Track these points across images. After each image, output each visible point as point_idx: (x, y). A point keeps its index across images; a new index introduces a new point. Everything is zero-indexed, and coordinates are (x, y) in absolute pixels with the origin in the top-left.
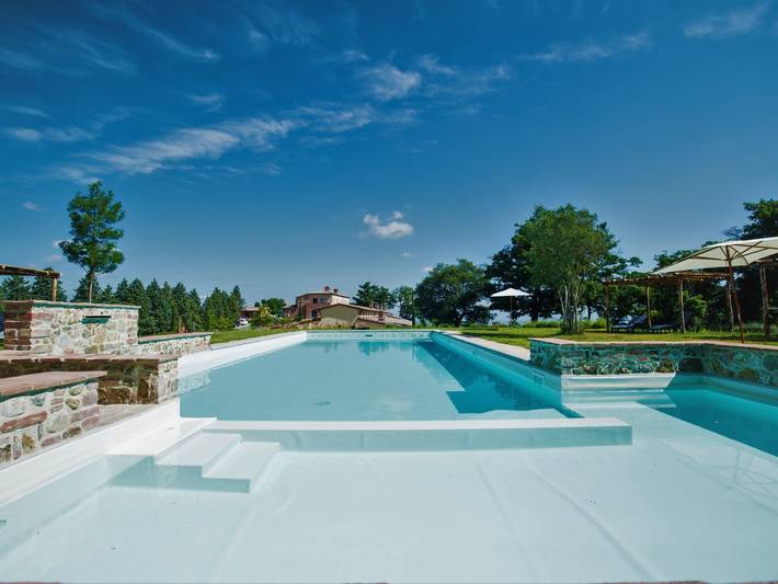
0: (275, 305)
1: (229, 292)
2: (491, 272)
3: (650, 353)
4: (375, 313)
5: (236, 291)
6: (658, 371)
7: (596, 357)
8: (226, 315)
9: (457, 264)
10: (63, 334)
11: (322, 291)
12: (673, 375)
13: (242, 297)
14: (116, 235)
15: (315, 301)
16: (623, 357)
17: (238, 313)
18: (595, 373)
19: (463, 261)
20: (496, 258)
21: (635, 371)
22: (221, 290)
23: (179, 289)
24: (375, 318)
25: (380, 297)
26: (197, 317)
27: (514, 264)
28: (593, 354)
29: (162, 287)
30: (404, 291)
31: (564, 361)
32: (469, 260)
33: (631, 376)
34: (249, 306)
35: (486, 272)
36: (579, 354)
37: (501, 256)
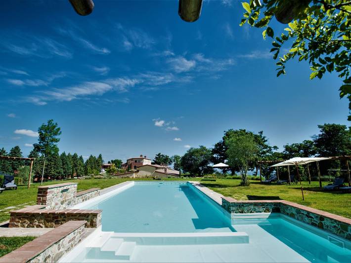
0: (117, 163)
1: (97, 156)
2: (214, 151)
3: (262, 205)
4: (163, 168)
5: (100, 157)
6: (265, 212)
7: (243, 207)
8: (95, 168)
9: (199, 147)
10: (55, 197)
11: (139, 157)
12: (270, 213)
13: (103, 159)
14: (57, 141)
15: (136, 161)
16: (252, 207)
17: (101, 167)
18: (243, 213)
19: (202, 146)
20: (216, 146)
21: (257, 212)
22: (94, 156)
23: (75, 156)
24: (163, 171)
25: (165, 160)
26: (82, 168)
27: (224, 148)
28: (242, 206)
29: (67, 155)
30: (176, 157)
31: (232, 208)
32: (204, 146)
33: (255, 214)
34: (106, 164)
35: (212, 151)
36: (237, 206)
37: (218, 145)
